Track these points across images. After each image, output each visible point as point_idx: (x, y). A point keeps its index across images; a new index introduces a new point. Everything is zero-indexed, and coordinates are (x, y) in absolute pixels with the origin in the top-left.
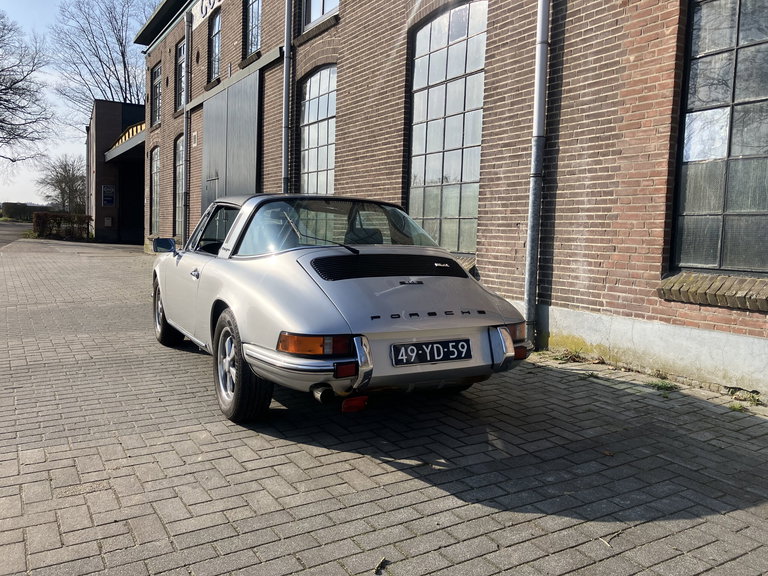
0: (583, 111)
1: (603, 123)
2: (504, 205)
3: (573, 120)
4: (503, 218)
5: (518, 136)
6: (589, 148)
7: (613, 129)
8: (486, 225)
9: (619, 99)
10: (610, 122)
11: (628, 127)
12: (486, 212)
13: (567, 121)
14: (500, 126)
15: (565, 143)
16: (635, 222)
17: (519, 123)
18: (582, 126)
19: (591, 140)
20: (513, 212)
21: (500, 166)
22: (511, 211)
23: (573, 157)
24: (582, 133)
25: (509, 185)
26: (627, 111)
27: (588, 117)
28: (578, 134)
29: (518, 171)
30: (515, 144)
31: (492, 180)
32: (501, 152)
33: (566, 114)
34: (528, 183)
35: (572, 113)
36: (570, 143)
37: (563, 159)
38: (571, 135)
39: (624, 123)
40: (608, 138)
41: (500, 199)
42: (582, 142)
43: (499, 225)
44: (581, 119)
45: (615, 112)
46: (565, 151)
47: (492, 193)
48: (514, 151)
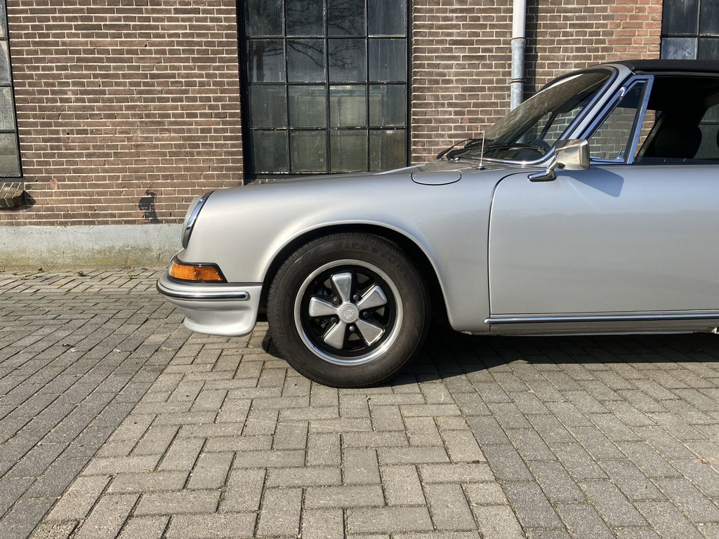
0: (566, 18)
1: (591, 34)
2: (456, 113)
3: (555, 26)
4: (456, 128)
5: (477, 35)
6: (575, 58)
7: (603, 42)
8: (429, 136)
9: (609, 13)
10: (598, 34)
11: (618, 42)
12: (429, 121)
13: (546, 26)
14: (446, 19)
15: (544, 49)
16: (625, 130)
17: (478, 19)
18: (565, 34)
19: (578, 50)
20: (471, 121)
21: (450, 67)
22: (469, 119)
23: (556, 66)
24: (567, 42)
25: (464, 90)
26: (618, 26)
27: (572, 26)
28: (560, 42)
29: (478, 74)
30: (471, 43)
31: (437, 82)
32: (450, 50)
33: (545, 18)
34: (509, 89)
35: (553, 18)
36: (552, 50)
37: (542, 66)
38: (552, 42)
39: (614, 37)
40: (597, 50)
41: (450, 105)
42: (566, 50)
43: (451, 136)
44: (565, 26)
45: (604, 26)
46: (544, 58)
47: (437, 97)
48: (471, 50)
